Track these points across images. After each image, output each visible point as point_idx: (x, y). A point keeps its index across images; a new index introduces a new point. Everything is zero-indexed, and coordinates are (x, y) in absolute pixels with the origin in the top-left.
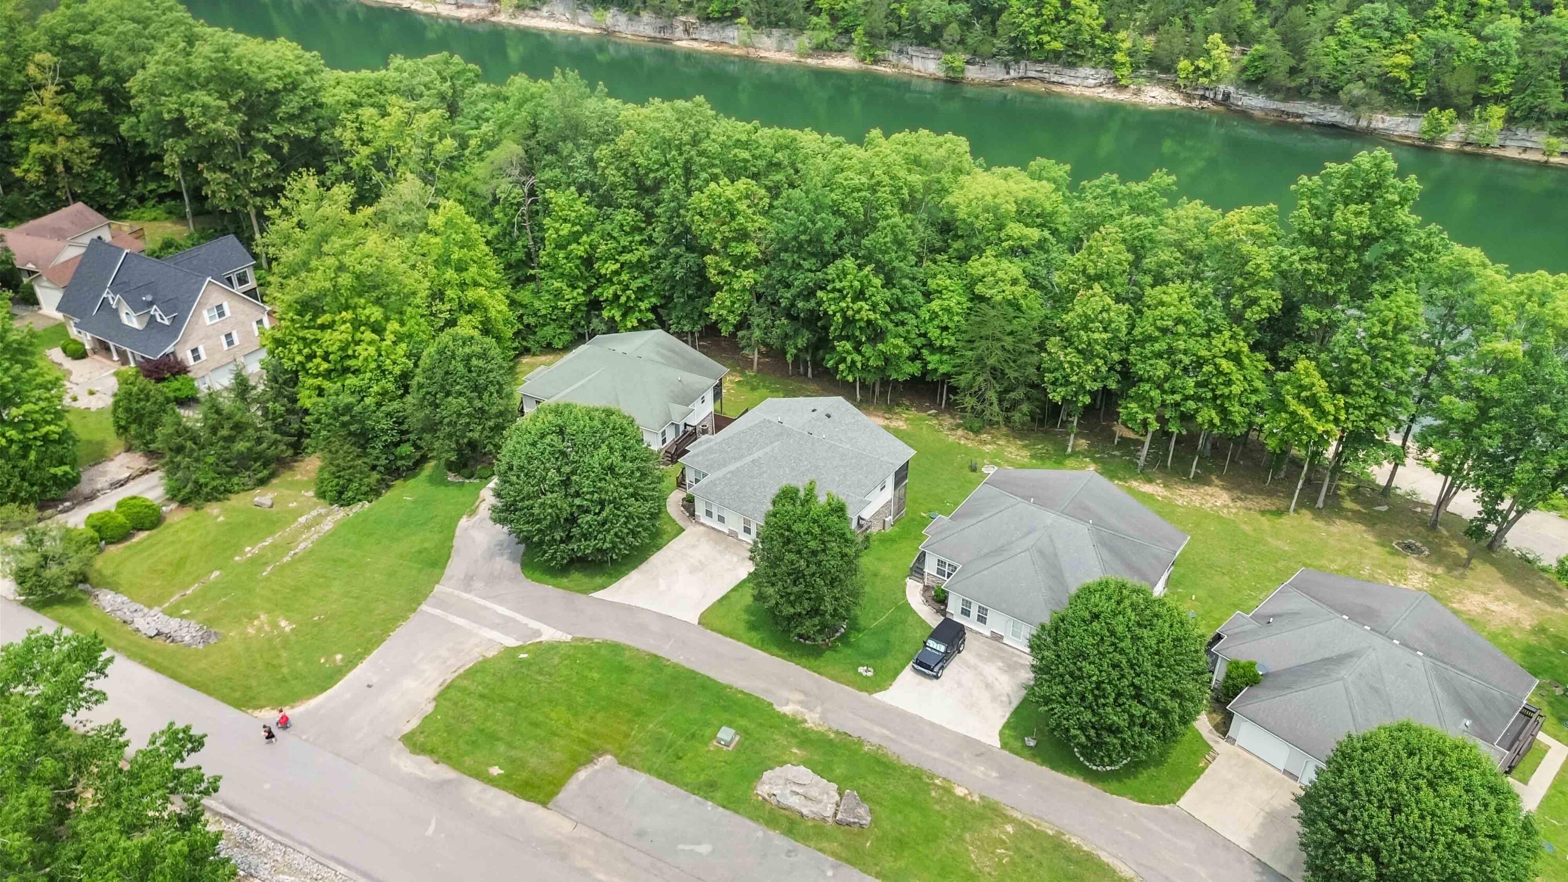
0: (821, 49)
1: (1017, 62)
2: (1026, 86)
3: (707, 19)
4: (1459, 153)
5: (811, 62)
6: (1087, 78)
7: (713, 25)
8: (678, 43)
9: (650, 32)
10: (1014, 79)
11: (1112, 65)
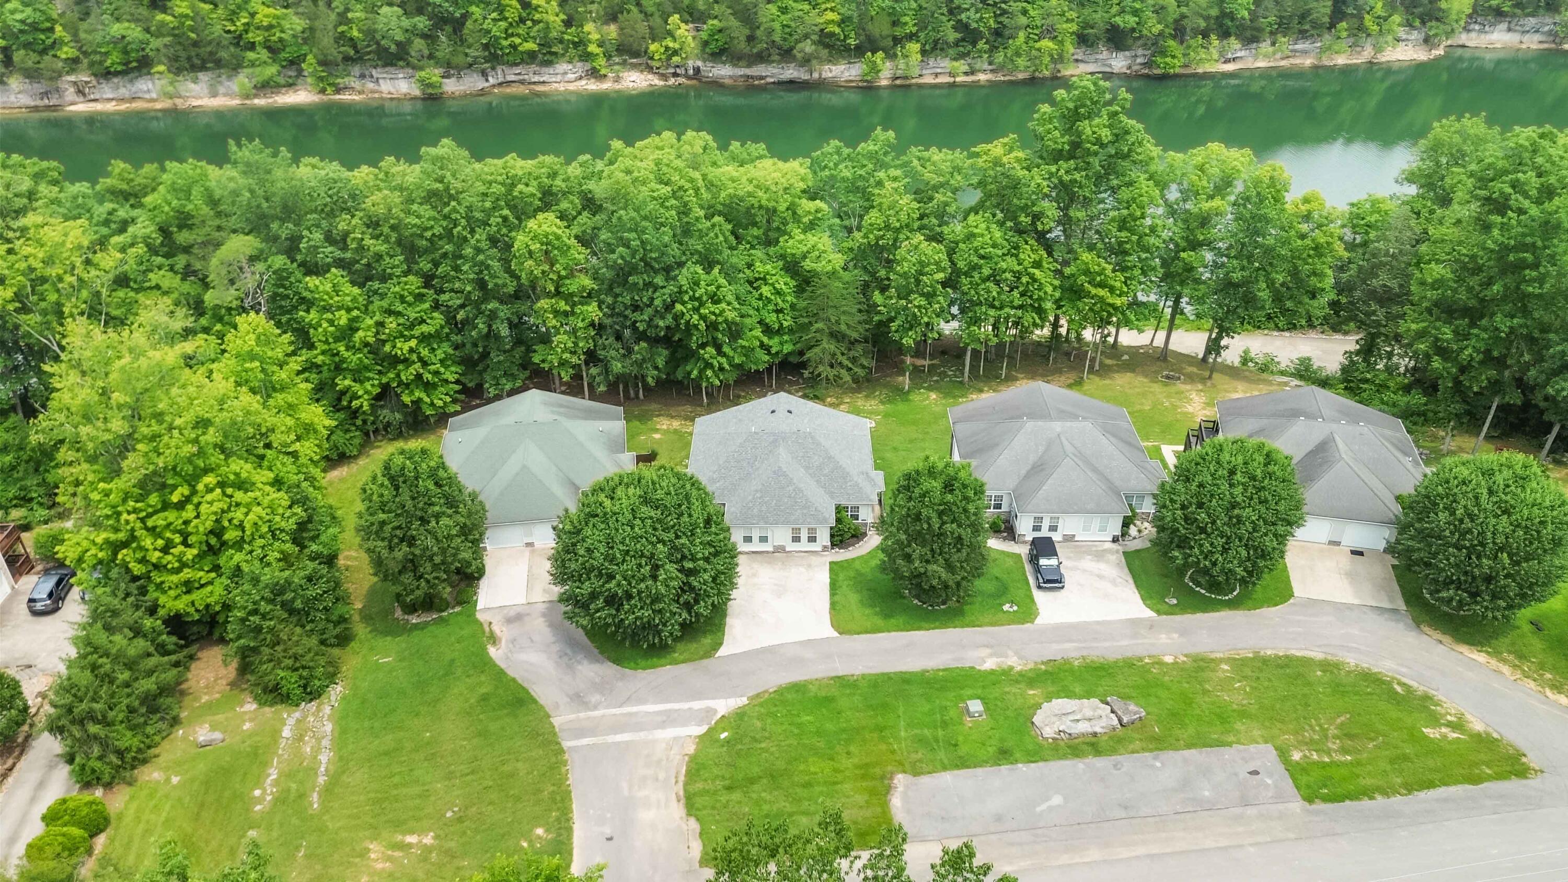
0: (265, 87)
1: (493, 68)
2: (508, 90)
3: (108, 75)
4: (893, 87)
5: (260, 102)
6: (566, 73)
7: (116, 80)
8: (72, 108)
9: (26, 100)
10: (494, 86)
11: (587, 57)
